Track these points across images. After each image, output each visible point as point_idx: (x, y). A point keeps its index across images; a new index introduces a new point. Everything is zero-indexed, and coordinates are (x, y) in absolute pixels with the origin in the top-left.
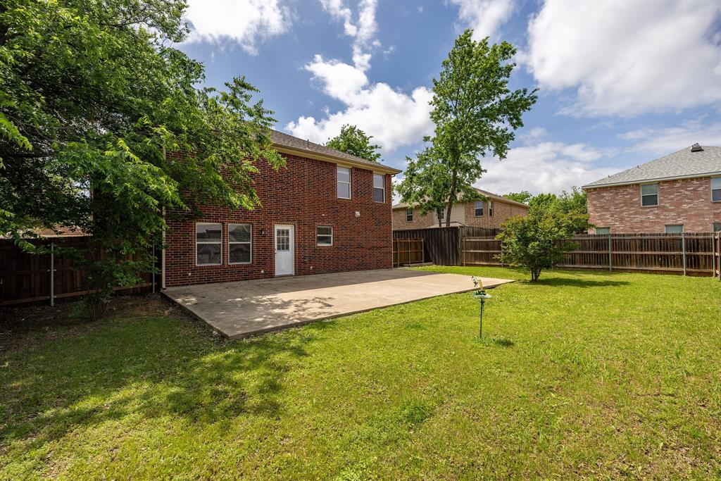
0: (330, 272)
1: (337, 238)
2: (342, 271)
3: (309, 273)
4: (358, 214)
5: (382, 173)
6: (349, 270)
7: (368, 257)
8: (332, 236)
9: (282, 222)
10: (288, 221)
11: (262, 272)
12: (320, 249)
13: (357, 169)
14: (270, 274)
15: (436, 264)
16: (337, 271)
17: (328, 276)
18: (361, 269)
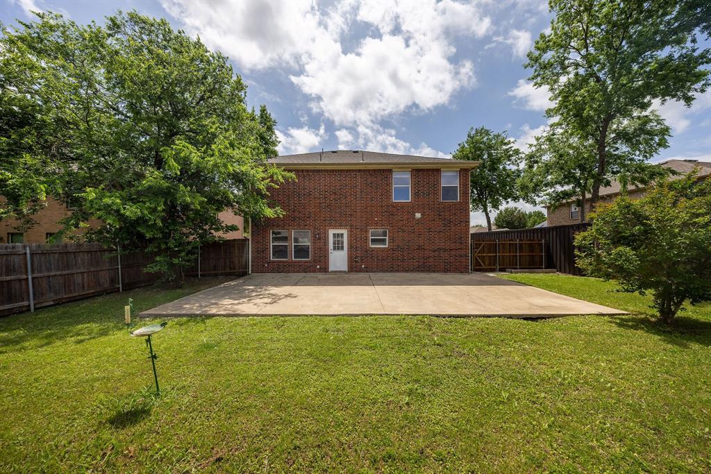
0: (383, 271)
1: (392, 240)
2: (398, 271)
3: (361, 271)
4: (418, 215)
5: (456, 169)
6: (407, 271)
7: (431, 260)
8: (387, 238)
9: (335, 227)
10: (340, 226)
11: (318, 267)
12: (373, 250)
13: (418, 170)
14: (325, 269)
15: (560, 271)
16: (391, 271)
17: (380, 274)
18: (423, 271)
